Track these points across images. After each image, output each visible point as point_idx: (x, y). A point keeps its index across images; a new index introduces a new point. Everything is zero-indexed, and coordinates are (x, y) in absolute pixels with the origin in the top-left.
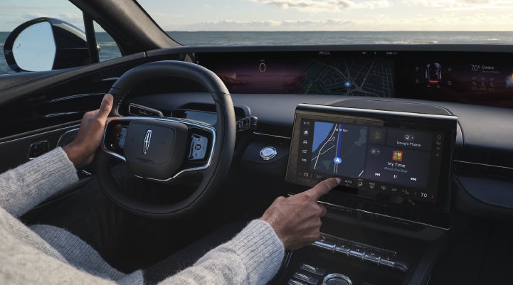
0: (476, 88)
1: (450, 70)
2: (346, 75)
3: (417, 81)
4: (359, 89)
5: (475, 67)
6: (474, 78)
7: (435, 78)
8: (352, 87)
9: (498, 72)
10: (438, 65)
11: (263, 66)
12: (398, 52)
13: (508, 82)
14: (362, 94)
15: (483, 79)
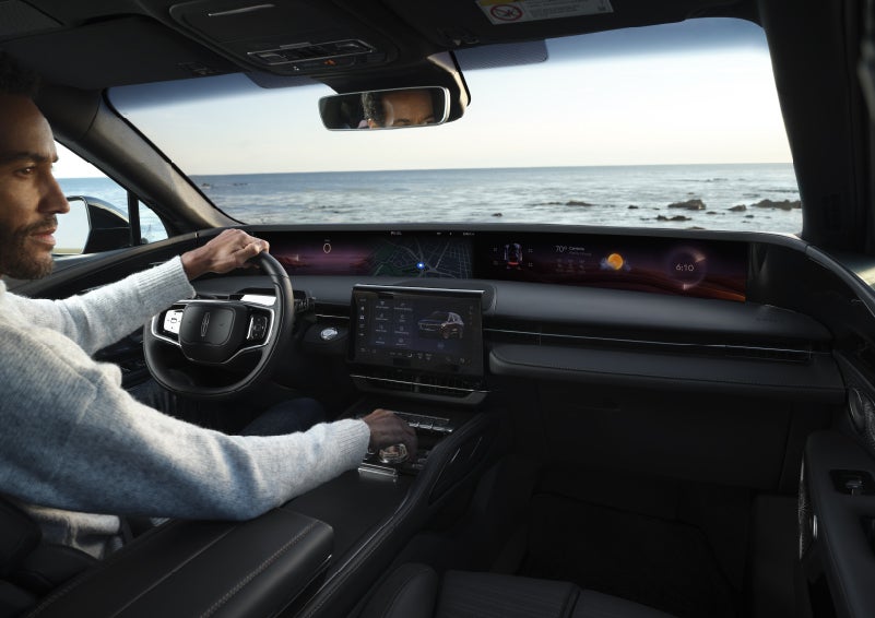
0: (562, 270)
1: (530, 251)
2: (419, 257)
3: (496, 263)
4: (433, 270)
5: (560, 248)
6: (559, 260)
7: (515, 259)
8: (426, 268)
9: (590, 254)
10: (518, 246)
11: (327, 248)
12: (475, 232)
13: (603, 265)
14: (437, 276)
15: (570, 261)
